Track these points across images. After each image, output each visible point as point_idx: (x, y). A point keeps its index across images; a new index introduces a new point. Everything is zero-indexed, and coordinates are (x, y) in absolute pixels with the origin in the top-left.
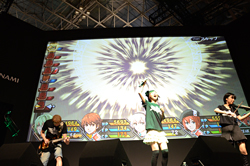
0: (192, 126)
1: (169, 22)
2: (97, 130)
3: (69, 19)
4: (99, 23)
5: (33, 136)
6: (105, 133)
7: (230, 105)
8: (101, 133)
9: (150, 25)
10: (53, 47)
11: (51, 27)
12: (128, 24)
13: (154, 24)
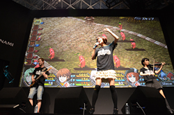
0: (133, 79)
1: (120, 6)
2: (68, 80)
3: (49, 2)
4: (70, 6)
5: (23, 83)
6: (72, 82)
7: (148, 66)
8: (70, 83)
9: (106, 8)
10: (37, 22)
11: (36, 8)
12: (91, 7)
13: (109, 7)
